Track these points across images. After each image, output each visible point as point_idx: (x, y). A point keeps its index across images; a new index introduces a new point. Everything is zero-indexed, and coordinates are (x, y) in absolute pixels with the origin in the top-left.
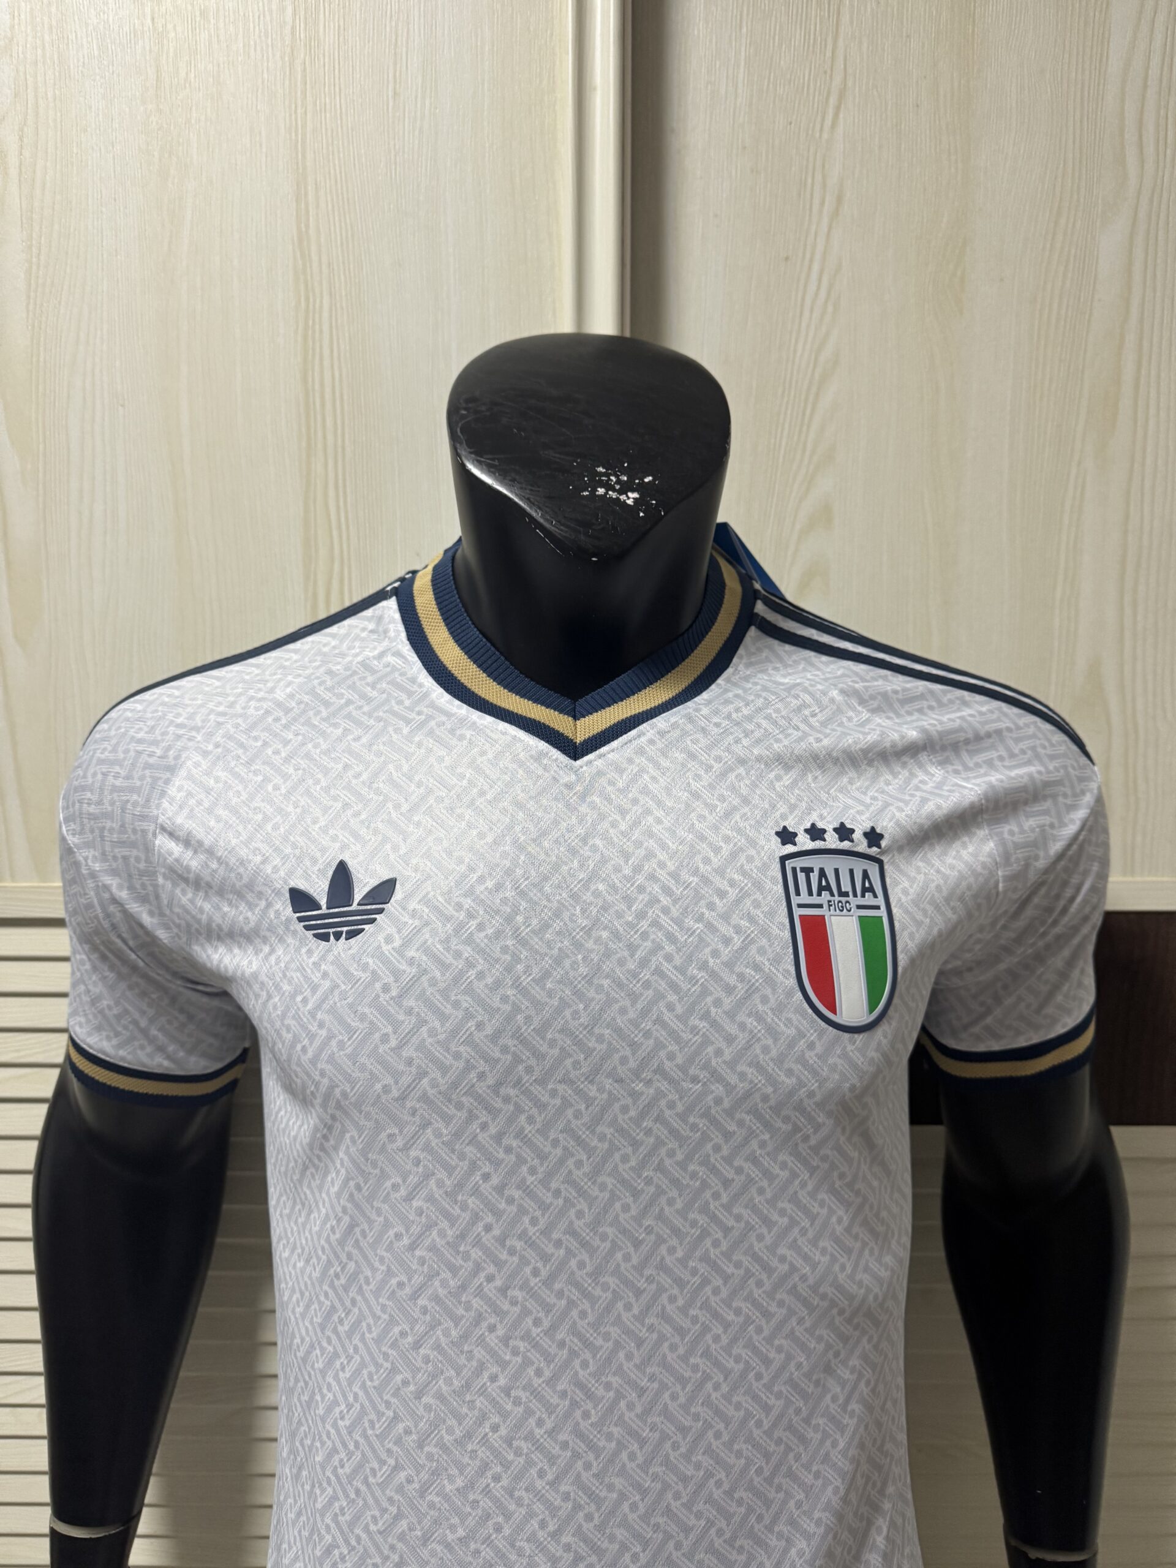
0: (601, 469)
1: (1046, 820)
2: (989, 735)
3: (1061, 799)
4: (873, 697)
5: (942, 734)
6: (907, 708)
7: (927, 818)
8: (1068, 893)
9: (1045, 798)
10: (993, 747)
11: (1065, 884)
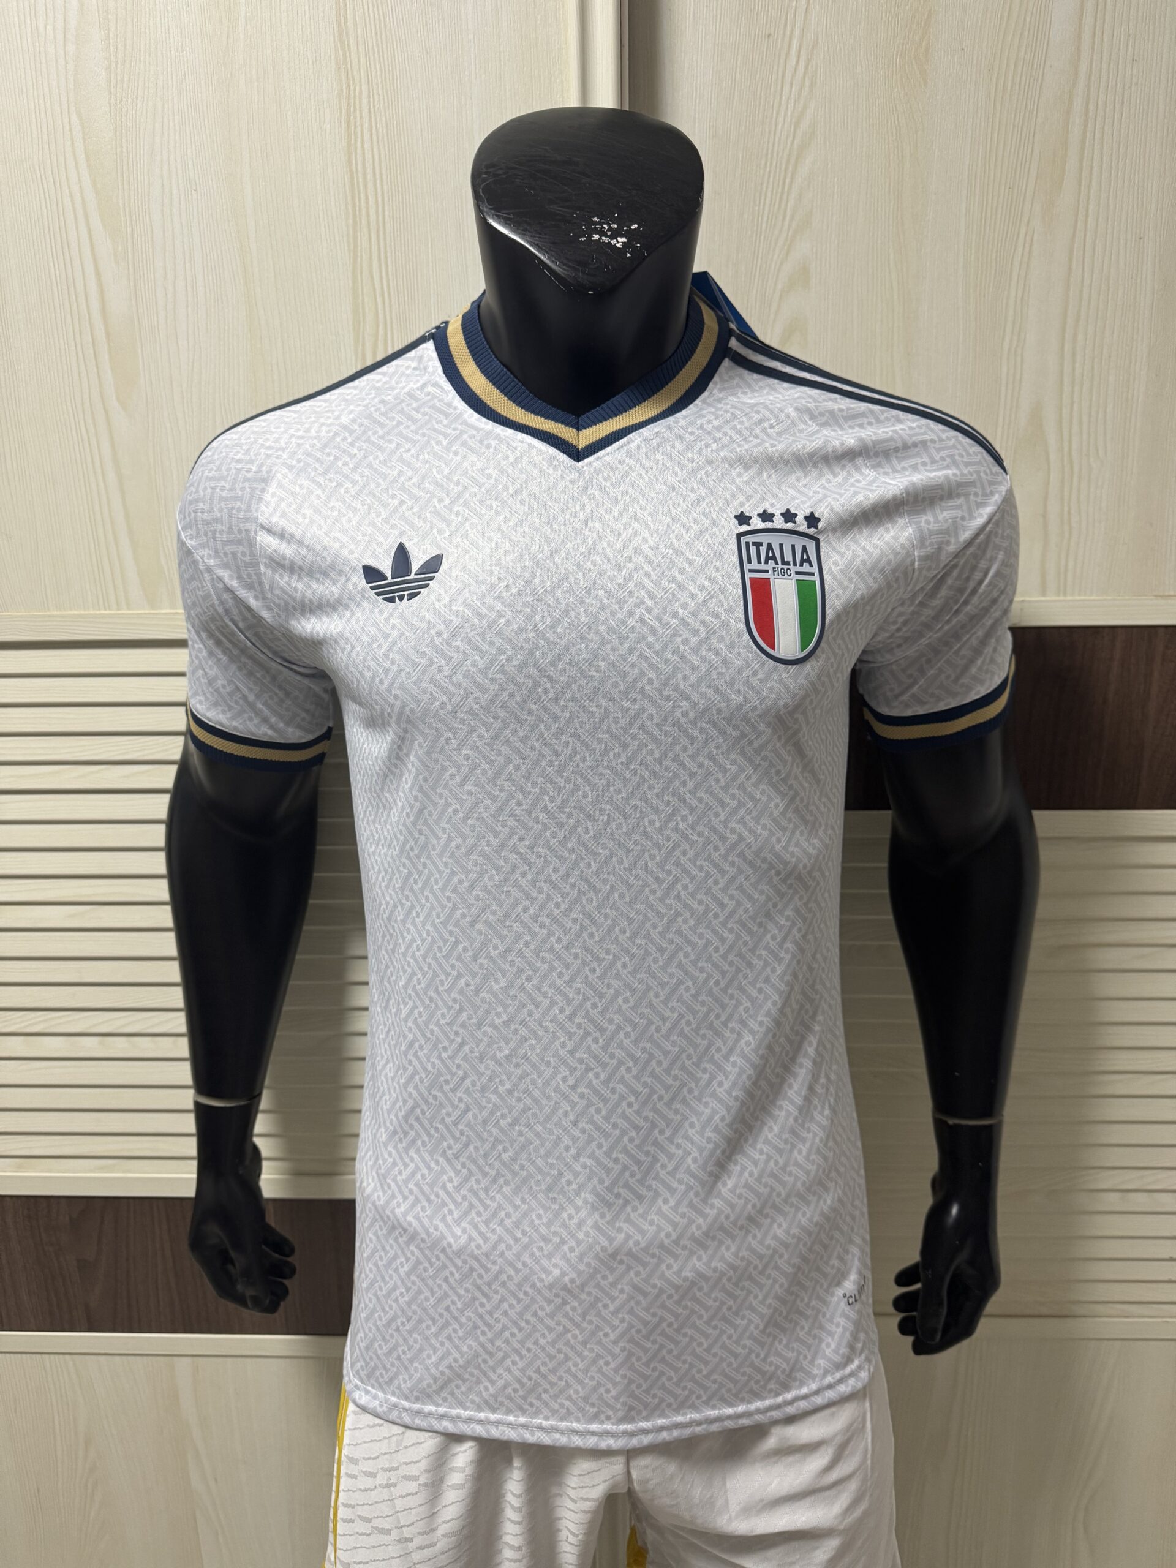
0: (596, 219)
1: (959, 513)
2: (915, 445)
3: (972, 497)
4: (821, 414)
5: (875, 443)
6: (850, 423)
7: (857, 506)
8: (977, 576)
9: (958, 496)
10: (918, 454)
11: (974, 568)
